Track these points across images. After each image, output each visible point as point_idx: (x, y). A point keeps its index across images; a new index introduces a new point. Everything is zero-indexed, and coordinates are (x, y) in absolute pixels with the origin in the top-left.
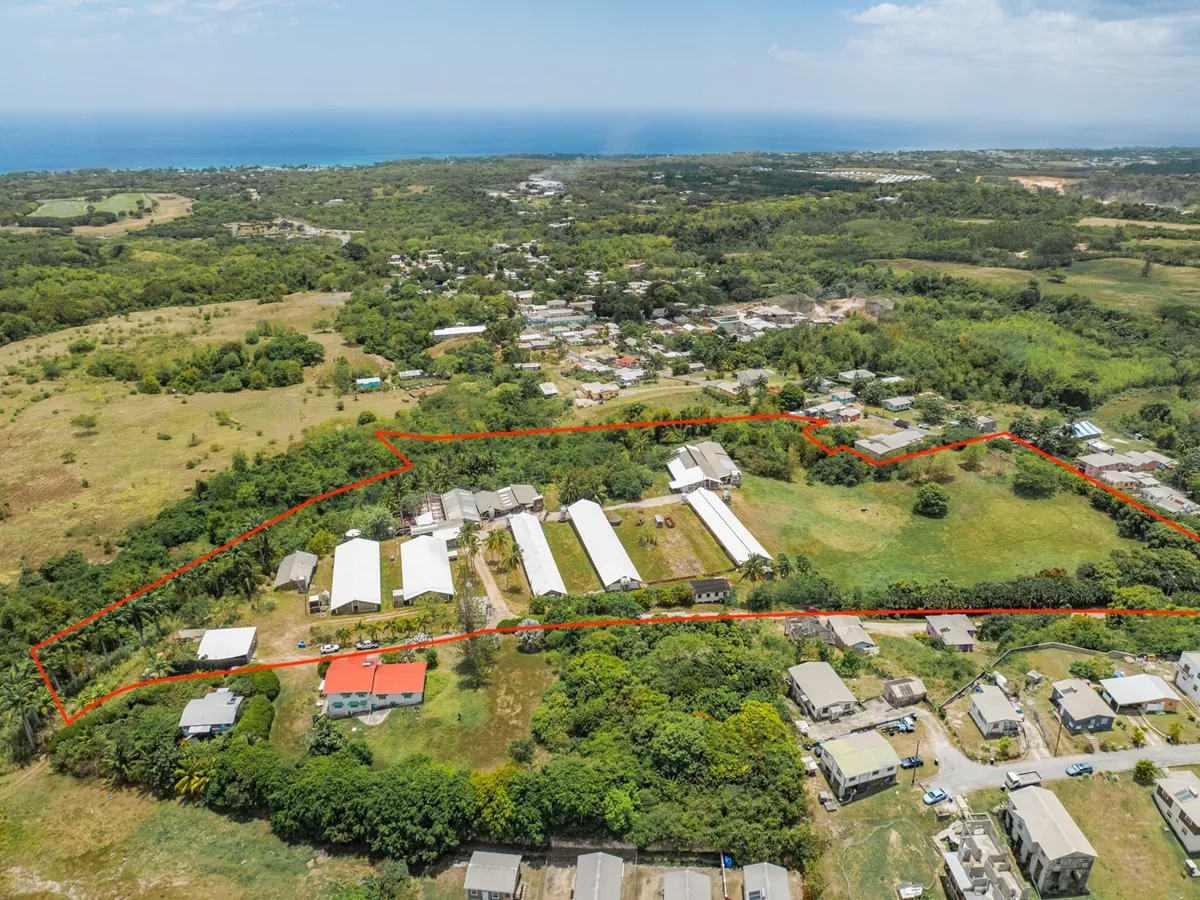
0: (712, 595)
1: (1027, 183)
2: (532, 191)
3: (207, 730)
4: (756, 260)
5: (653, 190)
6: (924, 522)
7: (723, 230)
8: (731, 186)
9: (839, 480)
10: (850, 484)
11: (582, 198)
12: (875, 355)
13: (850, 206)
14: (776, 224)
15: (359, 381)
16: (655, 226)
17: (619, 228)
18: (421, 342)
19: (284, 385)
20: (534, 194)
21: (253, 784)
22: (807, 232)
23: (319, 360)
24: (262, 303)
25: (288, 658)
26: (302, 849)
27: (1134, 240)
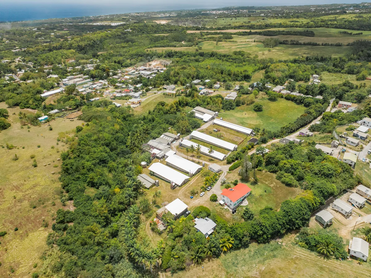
1: (158, 22)
3: (213, 231)
4: (109, 54)
6: (260, 113)
7: (86, 45)
15: (40, 119)
16: (61, 47)
17: (47, 49)
23: (7, 116)
25: (194, 202)
26: (272, 242)
27: (205, 36)
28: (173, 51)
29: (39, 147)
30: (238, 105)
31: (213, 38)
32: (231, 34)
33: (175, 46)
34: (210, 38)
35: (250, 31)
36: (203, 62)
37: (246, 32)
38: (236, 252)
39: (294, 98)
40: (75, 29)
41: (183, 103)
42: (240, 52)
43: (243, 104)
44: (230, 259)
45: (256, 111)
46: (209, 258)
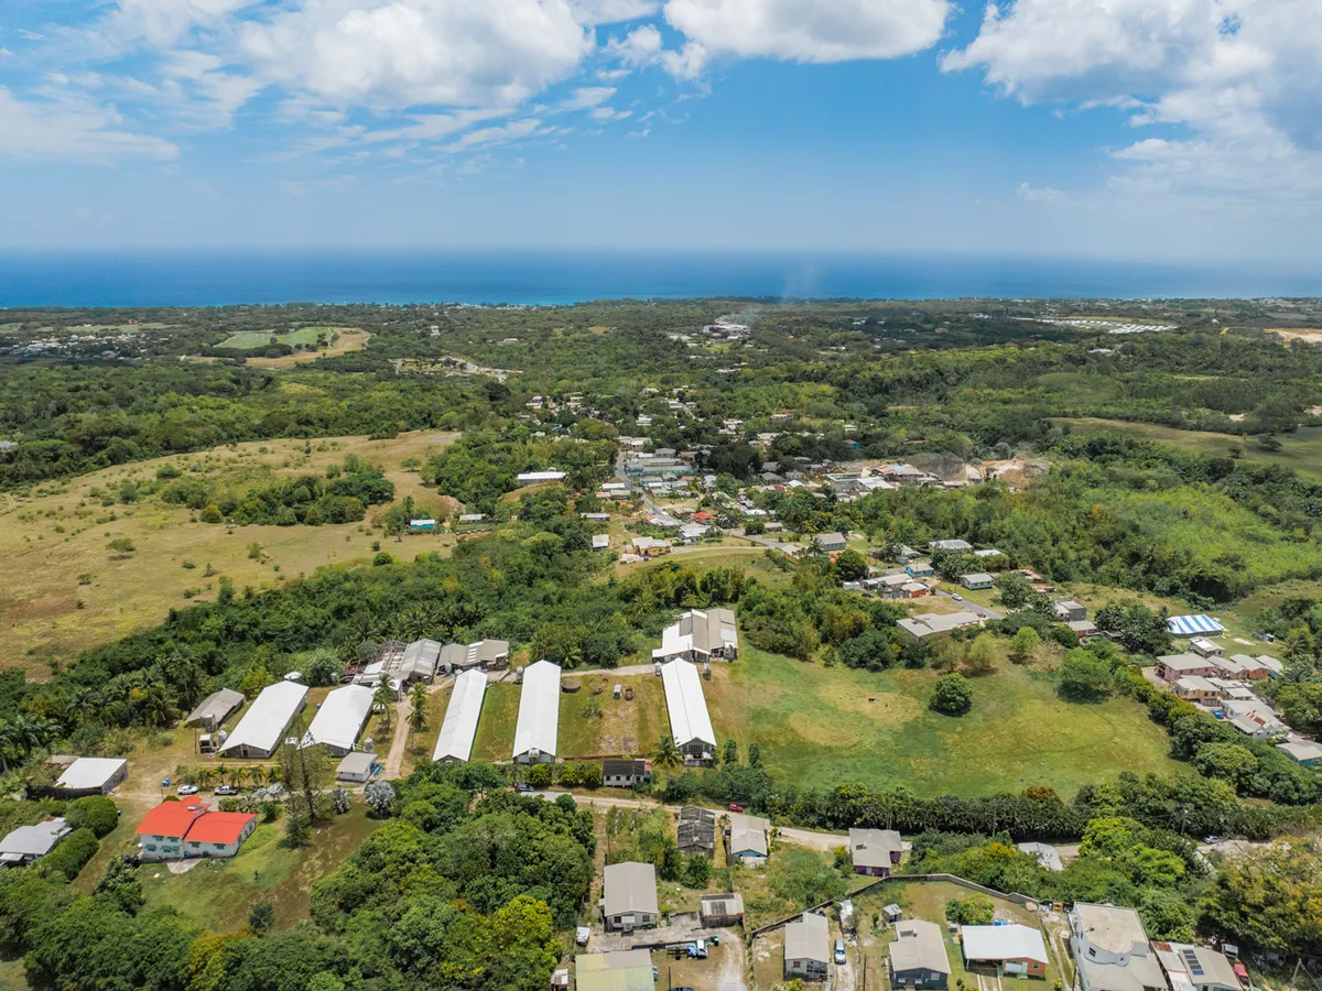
0: (623, 778)
1: (1287, 335)
2: (716, 334)
3: (17, 858)
4: (922, 414)
5: (846, 337)
6: (937, 719)
8: (936, 334)
9: (861, 663)
10: (875, 669)
11: (765, 343)
12: (977, 524)
13: (1055, 357)
14: (962, 376)
15: (413, 522)
17: (785, 375)
18: (500, 486)
19: (340, 522)
20: (716, 338)
21: (19, 920)
22: (992, 385)
23: (390, 499)
24: (373, 439)
30: (912, 663)
39: (1179, 718)
43: (935, 665)
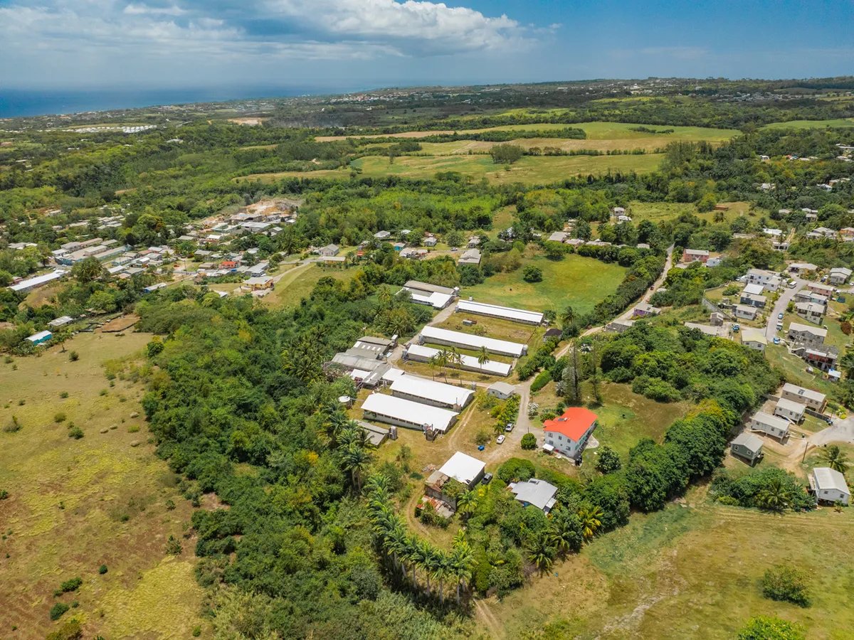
1: (240, 122)
15: (32, 339)
25: (490, 457)
26: (669, 506)
27: (360, 146)
28: (300, 180)
29: (64, 396)
30: (488, 274)
31: (379, 149)
32: (416, 140)
33: (300, 170)
34: (374, 150)
35: (455, 134)
36: (378, 199)
37: (447, 136)
38: (610, 535)
39: (598, 251)
40: (32, 142)
41: (375, 277)
42: (450, 173)
43: (499, 270)
44: (604, 551)
45: (530, 281)
46: (562, 555)
